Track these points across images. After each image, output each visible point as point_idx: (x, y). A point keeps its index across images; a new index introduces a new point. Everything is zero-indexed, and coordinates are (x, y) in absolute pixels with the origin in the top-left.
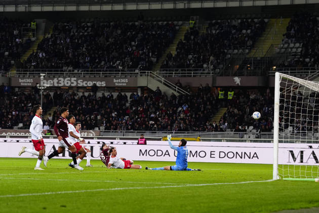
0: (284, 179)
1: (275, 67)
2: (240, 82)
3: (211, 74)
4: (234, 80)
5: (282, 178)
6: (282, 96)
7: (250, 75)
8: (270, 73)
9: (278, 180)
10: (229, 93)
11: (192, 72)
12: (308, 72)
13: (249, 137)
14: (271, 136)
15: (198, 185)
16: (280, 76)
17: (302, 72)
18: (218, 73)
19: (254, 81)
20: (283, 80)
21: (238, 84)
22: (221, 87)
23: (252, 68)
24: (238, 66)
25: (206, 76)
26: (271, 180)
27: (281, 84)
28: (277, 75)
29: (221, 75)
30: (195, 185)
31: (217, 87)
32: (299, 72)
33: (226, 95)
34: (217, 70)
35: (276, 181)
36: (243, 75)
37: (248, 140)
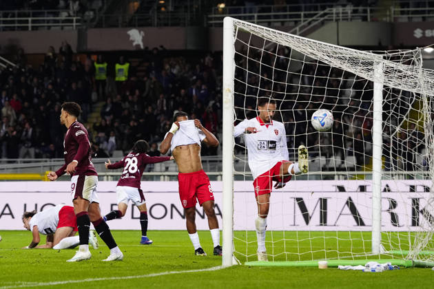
0: (247, 264)
1: (222, 6)
2: (143, 41)
3: (74, 24)
4: (129, 36)
5: (243, 259)
6: (239, 74)
7: (166, 25)
8: (211, 19)
9: (234, 267)
10: (118, 66)
11: (30, 19)
12: (299, 16)
13: (167, 169)
14: (218, 163)
15: (45, 284)
16: (235, 27)
17: (285, 16)
18: (92, 20)
19: (176, 38)
20: (241, 35)
21: (138, 46)
22: (97, 53)
23: (170, 8)
24: (136, 4)
25: (62, 28)
26: (219, 268)
27: (238, 45)
28: (229, 23)
29: (99, 25)
30: (41, 284)
31: (89, 54)
32: (276, 17)
33: (111, 72)
34: (87, 13)
35: (229, 268)
36: (150, 25)
37: (164, 176)
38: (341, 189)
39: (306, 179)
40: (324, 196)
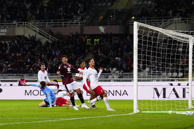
0: (143, 112)
1: (133, 18)
2: (104, 30)
3: (79, 24)
4: (99, 29)
5: (141, 111)
6: (139, 42)
7: (113, 25)
8: (129, 22)
9: (138, 113)
10: (95, 40)
11: (63, 23)
12: (162, 21)
13: (113, 77)
14: (132, 75)
15: (69, 119)
16: (138, 25)
17: (157, 21)
18: (86, 23)
19: (116, 29)
20: (140, 28)
21: (103, 32)
22: (87, 35)
23: (114, 19)
24: (102, 17)
25: (75, 26)
26: (132, 113)
27: (139, 32)
28: (136, 24)
29: (88, 25)
30: (67, 119)
31: (85, 35)
32: (153, 22)
33: (92, 42)
34: (84, 21)
35: (136, 114)
36: (107, 25)
37: (112, 80)
38: (172, 85)
39: (165, 81)
40: (164, 87)
